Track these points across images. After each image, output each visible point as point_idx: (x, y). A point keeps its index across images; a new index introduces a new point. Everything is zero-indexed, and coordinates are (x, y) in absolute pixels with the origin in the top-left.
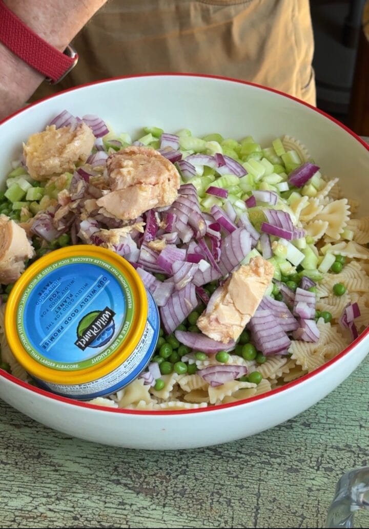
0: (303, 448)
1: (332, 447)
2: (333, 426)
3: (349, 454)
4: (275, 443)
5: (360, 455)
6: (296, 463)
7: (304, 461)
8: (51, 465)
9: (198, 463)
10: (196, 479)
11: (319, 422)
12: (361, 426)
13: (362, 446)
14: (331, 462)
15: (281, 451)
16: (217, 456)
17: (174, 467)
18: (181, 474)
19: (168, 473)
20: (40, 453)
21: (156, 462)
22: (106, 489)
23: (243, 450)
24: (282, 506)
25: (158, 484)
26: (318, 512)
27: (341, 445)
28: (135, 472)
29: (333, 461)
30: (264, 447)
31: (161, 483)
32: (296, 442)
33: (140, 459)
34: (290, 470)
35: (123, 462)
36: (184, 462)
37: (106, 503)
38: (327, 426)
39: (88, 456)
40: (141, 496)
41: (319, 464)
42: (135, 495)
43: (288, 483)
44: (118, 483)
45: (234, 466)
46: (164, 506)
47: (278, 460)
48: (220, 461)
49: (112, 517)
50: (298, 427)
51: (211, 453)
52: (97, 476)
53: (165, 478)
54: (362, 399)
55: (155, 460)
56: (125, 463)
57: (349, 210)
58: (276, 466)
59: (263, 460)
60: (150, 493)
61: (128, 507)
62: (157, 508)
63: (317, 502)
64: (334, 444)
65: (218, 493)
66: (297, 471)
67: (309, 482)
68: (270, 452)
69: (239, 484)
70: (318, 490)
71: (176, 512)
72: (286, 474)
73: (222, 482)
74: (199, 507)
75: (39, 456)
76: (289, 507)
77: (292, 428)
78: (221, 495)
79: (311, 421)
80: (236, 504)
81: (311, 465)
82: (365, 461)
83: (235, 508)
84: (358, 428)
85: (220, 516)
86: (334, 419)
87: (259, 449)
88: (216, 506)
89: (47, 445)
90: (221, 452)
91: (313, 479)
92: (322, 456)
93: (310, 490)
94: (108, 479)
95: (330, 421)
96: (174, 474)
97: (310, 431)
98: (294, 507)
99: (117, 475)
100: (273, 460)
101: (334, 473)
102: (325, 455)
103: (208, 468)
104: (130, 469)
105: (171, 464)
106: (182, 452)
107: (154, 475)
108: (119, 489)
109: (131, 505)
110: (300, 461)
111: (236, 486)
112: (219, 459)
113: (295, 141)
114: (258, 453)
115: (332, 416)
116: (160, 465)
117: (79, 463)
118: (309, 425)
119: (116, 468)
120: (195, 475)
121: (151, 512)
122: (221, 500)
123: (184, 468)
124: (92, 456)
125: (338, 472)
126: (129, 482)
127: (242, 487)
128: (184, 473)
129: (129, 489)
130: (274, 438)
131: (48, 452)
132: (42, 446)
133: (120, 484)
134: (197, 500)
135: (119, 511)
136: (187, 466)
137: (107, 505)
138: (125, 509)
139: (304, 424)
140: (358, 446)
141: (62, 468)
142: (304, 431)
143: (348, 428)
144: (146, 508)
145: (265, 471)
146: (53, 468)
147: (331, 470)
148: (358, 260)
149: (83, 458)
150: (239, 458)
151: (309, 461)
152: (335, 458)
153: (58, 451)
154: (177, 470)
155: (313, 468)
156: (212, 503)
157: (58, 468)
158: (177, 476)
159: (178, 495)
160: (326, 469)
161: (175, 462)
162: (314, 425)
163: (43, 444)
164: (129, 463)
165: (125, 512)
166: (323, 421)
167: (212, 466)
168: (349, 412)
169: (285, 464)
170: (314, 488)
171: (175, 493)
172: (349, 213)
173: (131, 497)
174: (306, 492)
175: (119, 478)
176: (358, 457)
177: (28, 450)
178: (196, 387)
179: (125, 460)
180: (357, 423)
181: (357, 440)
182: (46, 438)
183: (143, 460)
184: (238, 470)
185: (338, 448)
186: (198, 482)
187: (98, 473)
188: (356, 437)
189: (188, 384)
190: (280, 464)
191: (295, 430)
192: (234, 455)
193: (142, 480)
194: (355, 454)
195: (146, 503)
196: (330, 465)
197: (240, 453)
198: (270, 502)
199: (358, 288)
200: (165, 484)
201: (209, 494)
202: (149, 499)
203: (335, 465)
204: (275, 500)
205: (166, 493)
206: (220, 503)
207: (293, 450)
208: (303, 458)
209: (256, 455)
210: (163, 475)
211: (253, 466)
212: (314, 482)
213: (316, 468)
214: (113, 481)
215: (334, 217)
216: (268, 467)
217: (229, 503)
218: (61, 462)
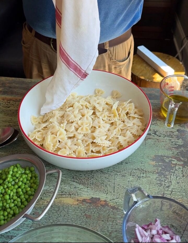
0: (126, 170)
1: (134, 169)
2: (134, 163)
3: (139, 171)
5: (142, 171)
6: (124, 174)
7: (126, 173)
9: (96, 175)
10: (96, 180)
11: (130, 162)
12: (141, 163)
13: (142, 168)
15: (120, 171)
17: (90, 176)
19: (88, 178)
21: (85, 175)
22: (70, 183)
23: (109, 171)
24: (121, 186)
25: (85, 181)
27: (136, 169)
28: (79, 178)
29: (134, 173)
30: (115, 170)
31: (86, 181)
32: (124, 168)
34: (123, 176)
36: (92, 175)
37: (71, 187)
38: (132, 163)
39: (65, 174)
40: (81, 185)
42: (79, 185)
43: (122, 180)
44: (74, 181)
45: (107, 175)
46: (88, 188)
47: (119, 173)
48: (103, 174)
49: (73, 191)
51: (100, 172)
52: (68, 180)
54: (141, 155)
55: (84, 174)
56: (76, 176)
57: (134, 105)
58: (119, 175)
59: (115, 173)
60: (83, 184)
61: (77, 188)
62: (86, 188)
63: (131, 185)
64: (134, 168)
65: (103, 183)
66: (125, 176)
68: (117, 171)
69: (109, 180)
70: (131, 181)
71: (91, 189)
72: (122, 177)
73: (104, 180)
74: (98, 187)
76: (123, 187)
79: (127, 162)
80: (108, 186)
82: (143, 173)
83: (108, 187)
84: (141, 164)
85: (104, 190)
86: (134, 161)
87: (114, 170)
88: (102, 187)
90: (103, 172)
91: (129, 178)
92: (131, 172)
93: (129, 181)
94: (71, 180)
95: (133, 162)
97: (128, 165)
98: (125, 187)
101: (135, 177)
103: (99, 176)
104: (77, 178)
105: (89, 176)
106: (92, 171)
107: (84, 179)
108: (75, 183)
109: (78, 188)
111: (108, 181)
114: (113, 171)
118: (127, 163)
119: (73, 177)
120: (96, 178)
121: (84, 189)
122: (104, 185)
123: (93, 176)
124: (66, 174)
126: (77, 181)
127: (109, 181)
128: (93, 178)
129: (77, 183)
130: (117, 167)
133: (75, 182)
134: (97, 186)
135: (75, 190)
136: (94, 176)
137: (71, 188)
138: (76, 189)
139: (126, 163)
142: (126, 165)
143: (138, 163)
144: (82, 189)
145: (116, 177)
146: (55, 178)
148: (138, 118)
149: (64, 175)
151: (128, 173)
152: (135, 172)
154: (91, 177)
155: (129, 175)
156: (101, 186)
158: (91, 179)
159: (91, 184)
160: (133, 175)
161: (90, 175)
165: (77, 190)
167: (101, 176)
168: (138, 159)
169: (121, 174)
170: (130, 181)
171: (90, 184)
172: (134, 106)
173: (78, 185)
174: (128, 182)
175: (74, 180)
179: (76, 175)
181: (141, 167)
183: (81, 175)
184: (108, 176)
185: (135, 169)
186: (97, 180)
187: (68, 179)
188: (140, 166)
191: (123, 164)
192: (106, 172)
193: (81, 180)
195: (82, 187)
196: (134, 174)
197: (108, 172)
198: (118, 185)
200: (87, 181)
201: (100, 184)
202: (83, 186)
204: (119, 184)
205: (88, 184)
206: (103, 186)
207: (123, 170)
209: (113, 172)
211: (112, 175)
212: (130, 179)
213: (130, 175)
214: (73, 181)
215: (130, 107)
216: (116, 175)
217: (106, 186)
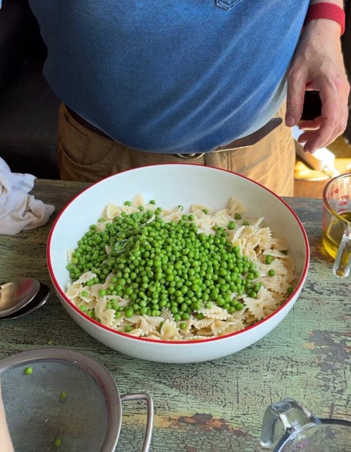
0: (258, 359)
1: (274, 358)
2: (273, 346)
3: (283, 361)
4: (243, 357)
5: (290, 362)
6: (256, 367)
7: (260, 366)
8: (122, 374)
9: (202, 370)
10: (203, 379)
11: (265, 345)
12: (288, 346)
13: (290, 356)
14: (274, 366)
15: (247, 362)
16: (213, 365)
17: (190, 373)
18: (194, 376)
19: (187, 376)
20: (116, 368)
21: (180, 370)
22: (154, 386)
23: (226, 361)
24: (251, 392)
25: (182, 382)
26: (271, 393)
27: (278, 357)
28: (169, 376)
30: (238, 359)
31: (184, 381)
32: (254, 356)
33: (171, 369)
34: (253, 371)
35: (162, 371)
36: (195, 369)
37: (155, 394)
38: (270, 347)
39: (143, 368)
40: (174, 389)
41: (268, 367)
42: (170, 389)
43: (253, 378)
44: (160, 382)
45: (222, 370)
46: (187, 394)
47: (246, 366)
48: (215, 368)
49: (159, 402)
50: (254, 348)
51: (209, 364)
52: (149, 379)
53: (186, 379)
54: (286, 331)
55: (179, 369)
56: (163, 371)
58: (245, 369)
59: (238, 366)
60: (179, 387)
61: (167, 396)
62: (183, 395)
63: (269, 388)
64: (275, 356)
65: (215, 386)
66: (257, 372)
67: (264, 377)
68: (241, 362)
69: (227, 380)
70: (269, 382)
71: (194, 398)
72: (251, 374)
73: (217, 380)
74: (206, 394)
75: (116, 369)
76: (255, 392)
77: (251, 348)
78: (217, 387)
79: (260, 344)
80: (226, 392)
81: (264, 368)
82: (292, 364)
83: (226, 393)
84: (286, 347)
85: (218, 399)
86: (273, 342)
87: (235, 361)
88: (215, 393)
89: (119, 363)
90: (214, 363)
91: (266, 376)
92: (269, 363)
93: (265, 382)
94: (154, 381)
95: (271, 344)
96: (191, 376)
97: (261, 350)
98: (258, 392)
99: (159, 378)
100: (243, 366)
101: (277, 372)
102: (271, 363)
103: (208, 372)
104: (167, 375)
105: (188, 371)
106: (193, 364)
107: (180, 377)
108: (161, 386)
109: (169, 395)
110: (257, 366)
111: (225, 381)
112: (214, 367)
113: (238, 200)
114: (235, 363)
115: (272, 341)
116: (182, 372)
117: (138, 372)
118: (260, 346)
119: (158, 375)
120: (202, 376)
121: (180, 398)
122: (218, 389)
123: (195, 372)
124: (145, 368)
125: (279, 371)
126: (166, 382)
127: (228, 382)
128: (196, 375)
129: (167, 385)
130: (242, 354)
131: (120, 367)
132: (116, 364)
133: (162, 383)
134: (205, 390)
135: (162, 398)
136: (197, 371)
137: (155, 395)
138: (165, 397)
139: (257, 346)
140: (288, 357)
141: (129, 376)
142: (258, 350)
143: (281, 347)
144: (177, 396)
145: (240, 373)
146: (124, 376)
147: (275, 370)
148: (279, 258)
149: (140, 369)
150: (225, 366)
151: (262, 366)
152: (276, 364)
153: (126, 366)
154: (192, 374)
155: (265, 370)
156: (213, 392)
157: (127, 376)
158: (192, 377)
159: (194, 388)
160: (272, 370)
161: (190, 370)
162: (263, 347)
163: (117, 363)
164: (166, 371)
165: (166, 399)
166: (267, 344)
167: (211, 371)
168: (280, 338)
169: (250, 368)
170: (267, 381)
171: (192, 387)
172: (271, 234)
173: (168, 390)
174: (263, 383)
175: (161, 380)
176: (289, 363)
177: (109, 367)
178: (203, 327)
179: (163, 370)
180: (285, 344)
181: (287, 353)
182: (118, 359)
183: (173, 369)
184: (225, 372)
186: (204, 380)
187: (149, 378)
188: (286, 352)
189: (199, 325)
190: (247, 368)
191: (253, 349)
192: (221, 364)
193: (173, 380)
194: (286, 361)
195: (177, 393)
196: (274, 368)
197: (225, 363)
198: (244, 389)
199: (281, 273)
200: (186, 382)
201: (211, 387)
202: (178, 391)
203: (277, 368)
204: (247, 388)
205: (187, 387)
206: (217, 391)
207: (253, 360)
208: (259, 364)
209: (234, 364)
210: (185, 377)
211: (233, 370)
212: (266, 377)
214: (158, 382)
216: (241, 370)
217: (222, 391)
218: (128, 372)
